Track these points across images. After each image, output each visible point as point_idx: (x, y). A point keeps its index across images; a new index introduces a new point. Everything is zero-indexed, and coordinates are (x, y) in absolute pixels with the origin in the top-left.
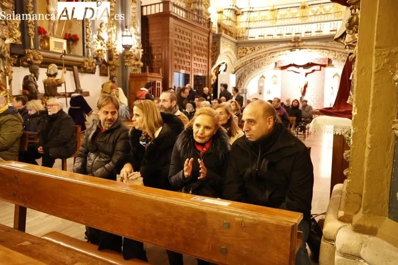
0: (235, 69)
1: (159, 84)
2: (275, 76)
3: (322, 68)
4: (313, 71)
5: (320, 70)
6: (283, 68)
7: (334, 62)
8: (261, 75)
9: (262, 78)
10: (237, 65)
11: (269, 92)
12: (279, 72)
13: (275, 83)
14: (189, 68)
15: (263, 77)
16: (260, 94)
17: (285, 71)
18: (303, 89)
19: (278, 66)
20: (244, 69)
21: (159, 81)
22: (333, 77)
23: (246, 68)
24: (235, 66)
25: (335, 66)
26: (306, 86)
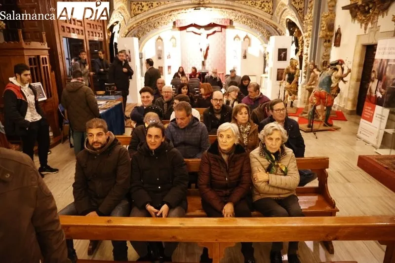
0: (129, 29)
1: (44, 60)
2: (173, 38)
3: (223, 29)
4: (214, 32)
5: (221, 31)
6: (182, 28)
7: (235, 24)
8: (157, 37)
9: (159, 40)
10: (131, 25)
11: (169, 57)
12: (178, 33)
13: (174, 46)
14: (82, 31)
15: (159, 38)
16: (160, 58)
17: (184, 31)
18: (205, 52)
19: (177, 26)
20: (137, 29)
21: (45, 55)
22: (234, 39)
23: (141, 29)
24: (129, 27)
25: (236, 27)
26: (208, 49)
